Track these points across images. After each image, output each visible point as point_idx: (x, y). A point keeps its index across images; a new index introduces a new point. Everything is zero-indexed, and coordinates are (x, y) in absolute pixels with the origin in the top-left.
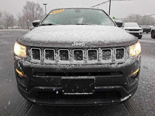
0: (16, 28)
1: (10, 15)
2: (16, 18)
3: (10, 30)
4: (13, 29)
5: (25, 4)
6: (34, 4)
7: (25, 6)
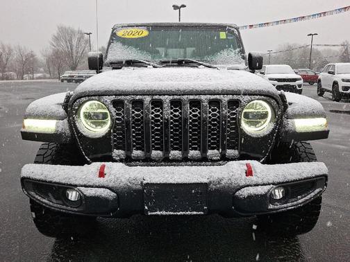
0: (40, 78)
1: (28, 52)
2: (40, 57)
3: (28, 81)
4: (33, 79)
5: (55, 32)
6: (73, 32)
7: (56, 35)
